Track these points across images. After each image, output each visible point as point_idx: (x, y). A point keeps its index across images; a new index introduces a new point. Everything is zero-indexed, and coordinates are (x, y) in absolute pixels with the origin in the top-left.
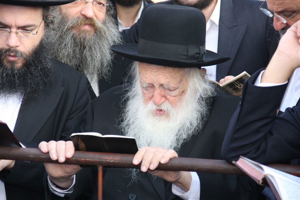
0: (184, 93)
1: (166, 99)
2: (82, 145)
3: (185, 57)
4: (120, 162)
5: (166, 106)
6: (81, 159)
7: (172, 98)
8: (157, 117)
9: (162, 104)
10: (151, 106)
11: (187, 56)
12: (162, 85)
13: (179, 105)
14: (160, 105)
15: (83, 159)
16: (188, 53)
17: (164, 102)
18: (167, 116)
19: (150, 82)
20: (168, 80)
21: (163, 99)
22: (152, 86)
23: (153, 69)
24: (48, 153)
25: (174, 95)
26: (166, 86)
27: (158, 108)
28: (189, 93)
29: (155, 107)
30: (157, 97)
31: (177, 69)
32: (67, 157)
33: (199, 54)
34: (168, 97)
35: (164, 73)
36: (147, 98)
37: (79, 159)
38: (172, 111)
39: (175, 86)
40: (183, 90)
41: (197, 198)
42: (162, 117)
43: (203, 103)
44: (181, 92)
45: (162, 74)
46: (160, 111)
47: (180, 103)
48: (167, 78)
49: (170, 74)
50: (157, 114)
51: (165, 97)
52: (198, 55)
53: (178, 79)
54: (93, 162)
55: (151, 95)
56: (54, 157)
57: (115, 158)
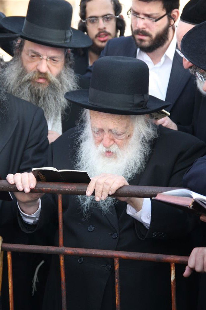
0: (130, 137)
1: (114, 142)
2: (42, 177)
3: (131, 105)
4: (76, 190)
5: (114, 148)
6: (43, 189)
7: (120, 141)
8: (106, 159)
9: (111, 146)
10: (101, 148)
11: (133, 104)
12: (110, 130)
13: (125, 147)
14: (109, 147)
15: (45, 189)
16: (134, 101)
17: (112, 144)
18: (115, 157)
19: (101, 127)
20: (116, 126)
21: (112, 142)
22: (102, 130)
23: (103, 116)
24: (15, 184)
25: (121, 139)
26: (114, 132)
27: (107, 150)
28: (134, 136)
29: (104, 150)
30: (106, 140)
31: (124, 116)
32: (31, 188)
33: (144, 101)
34: (116, 140)
35: (113, 119)
36: (97, 141)
37: (41, 189)
38: (120, 152)
39: (122, 131)
40: (129, 134)
41: (148, 217)
42: (111, 159)
43: (147, 145)
44: (128, 136)
45: (111, 120)
46: (109, 153)
47: (126, 146)
48: (115, 125)
49: (118, 121)
50: (106, 156)
51: (113, 140)
52: (142, 103)
53: (125, 125)
54: (53, 191)
55: (100, 138)
56: (20, 188)
57: (72, 187)
